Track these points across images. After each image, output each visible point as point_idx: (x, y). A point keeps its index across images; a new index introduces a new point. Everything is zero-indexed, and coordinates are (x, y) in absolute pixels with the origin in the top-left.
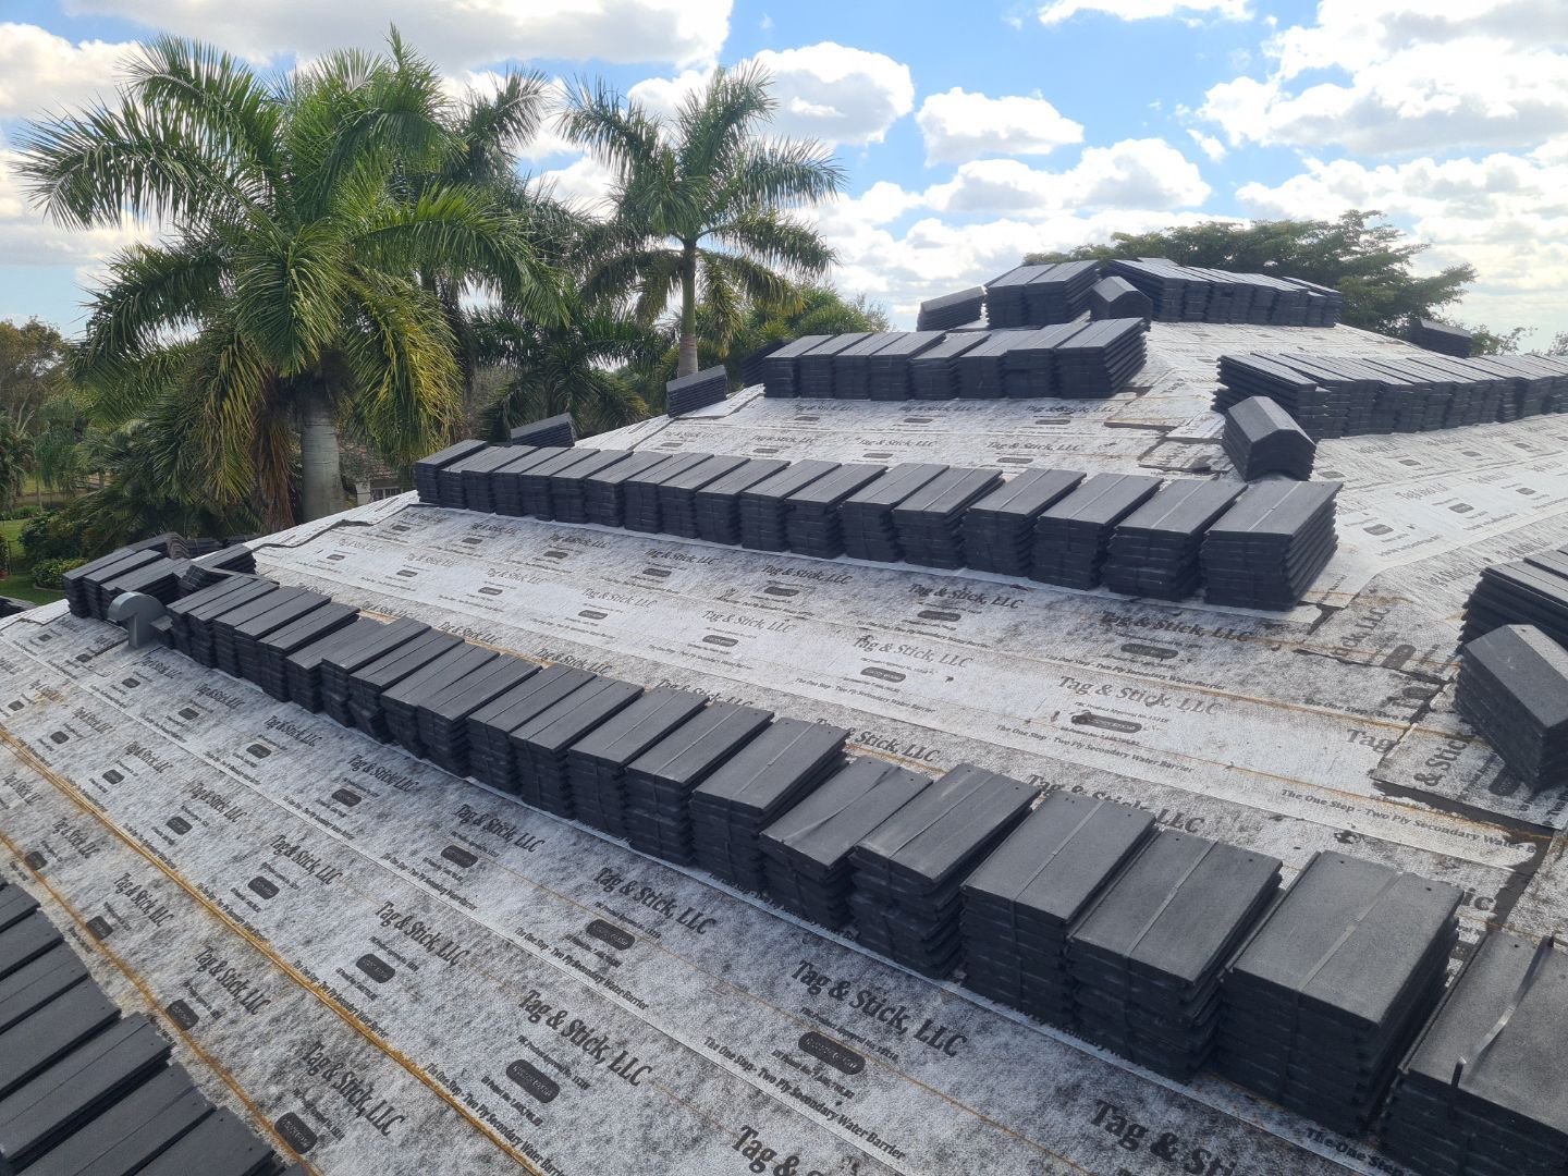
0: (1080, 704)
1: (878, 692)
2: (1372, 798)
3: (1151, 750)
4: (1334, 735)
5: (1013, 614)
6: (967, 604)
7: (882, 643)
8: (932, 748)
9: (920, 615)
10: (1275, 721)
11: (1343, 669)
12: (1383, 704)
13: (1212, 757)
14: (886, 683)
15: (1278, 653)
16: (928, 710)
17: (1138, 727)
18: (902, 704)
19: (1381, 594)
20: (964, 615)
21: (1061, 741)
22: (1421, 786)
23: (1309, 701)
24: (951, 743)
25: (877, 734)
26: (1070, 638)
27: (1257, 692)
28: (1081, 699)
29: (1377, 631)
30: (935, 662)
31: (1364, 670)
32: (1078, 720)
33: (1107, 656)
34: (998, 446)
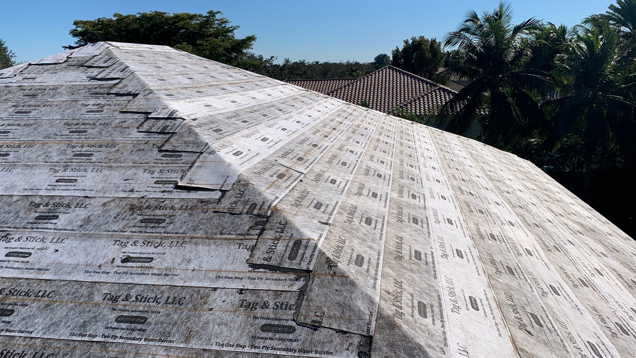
0: (125, 253)
1: (16, 265)
2: (249, 271)
3: (159, 269)
4: (232, 247)
5: (86, 212)
6: (62, 209)
7: (17, 237)
8: (51, 290)
9: (36, 218)
10: (209, 245)
11: (233, 217)
12: (248, 230)
13: (185, 267)
14: (21, 259)
15: (207, 214)
16: (46, 270)
17: (152, 259)
18: (32, 269)
19: (242, 182)
20: (61, 216)
21: (117, 273)
22: (266, 263)
23: (221, 234)
24: (61, 286)
25: (18, 288)
26: (115, 220)
27: (200, 233)
28: (124, 250)
29: (243, 199)
30: (48, 244)
31: (240, 216)
32: (124, 261)
33: (134, 226)
34: (68, 125)
